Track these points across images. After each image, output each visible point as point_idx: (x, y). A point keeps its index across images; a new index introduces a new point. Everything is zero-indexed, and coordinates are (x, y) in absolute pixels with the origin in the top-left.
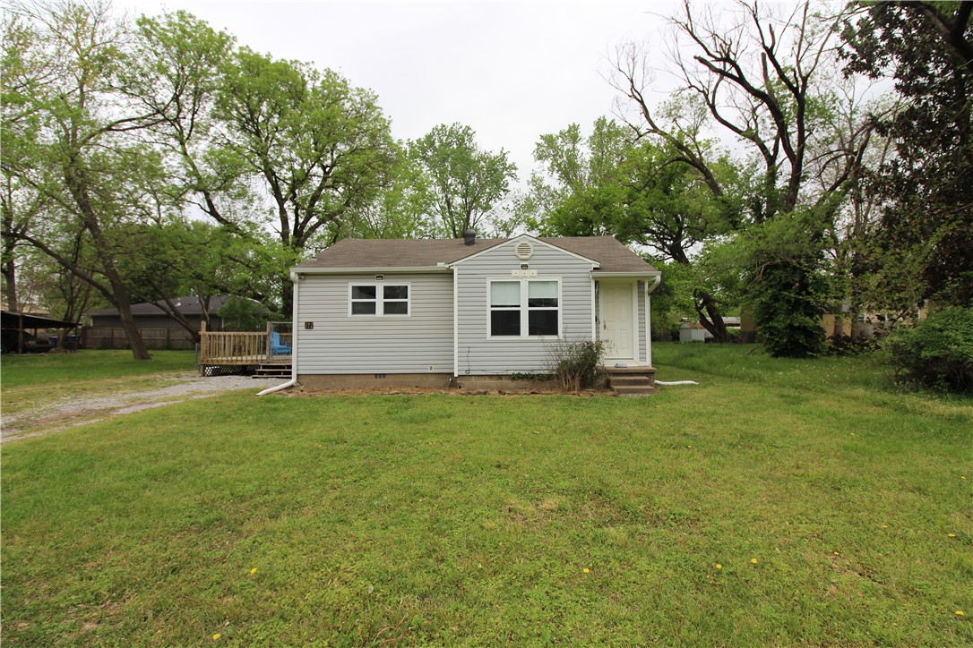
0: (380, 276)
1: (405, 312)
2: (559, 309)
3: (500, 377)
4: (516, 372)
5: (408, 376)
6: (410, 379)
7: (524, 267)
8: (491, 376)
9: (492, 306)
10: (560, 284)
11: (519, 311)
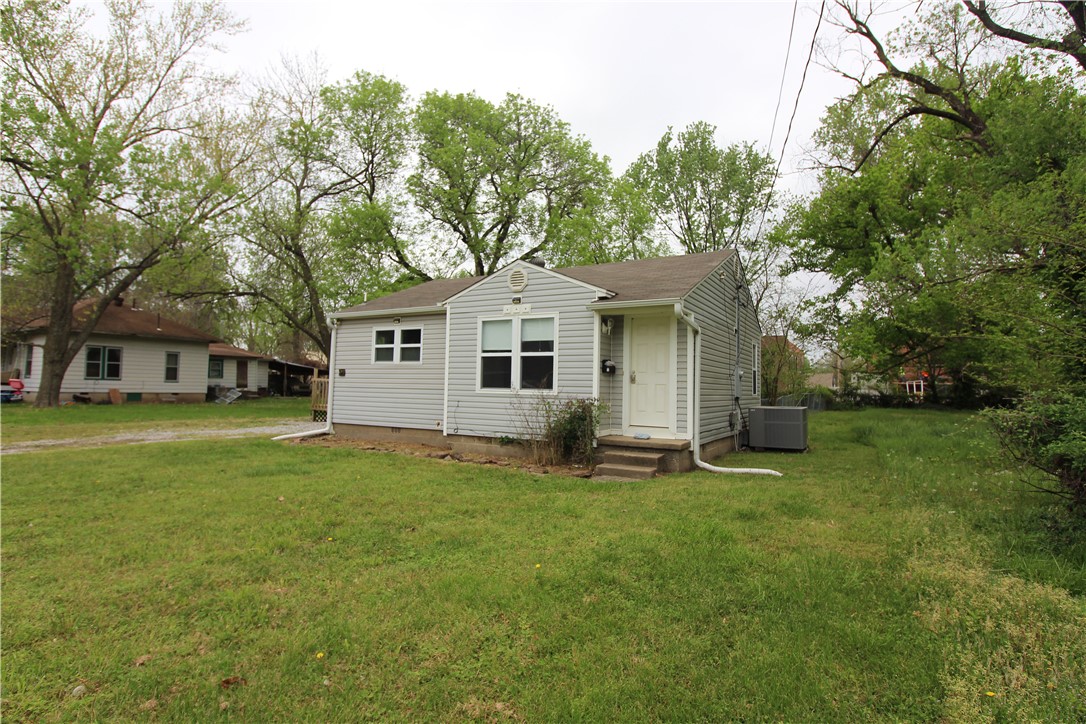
0: (397, 318)
1: (417, 358)
2: (555, 354)
3: (489, 440)
4: (504, 435)
5: (419, 432)
6: (420, 435)
7: (517, 301)
8: (479, 438)
9: (484, 351)
10: (557, 321)
11: (510, 358)
